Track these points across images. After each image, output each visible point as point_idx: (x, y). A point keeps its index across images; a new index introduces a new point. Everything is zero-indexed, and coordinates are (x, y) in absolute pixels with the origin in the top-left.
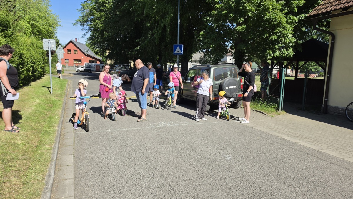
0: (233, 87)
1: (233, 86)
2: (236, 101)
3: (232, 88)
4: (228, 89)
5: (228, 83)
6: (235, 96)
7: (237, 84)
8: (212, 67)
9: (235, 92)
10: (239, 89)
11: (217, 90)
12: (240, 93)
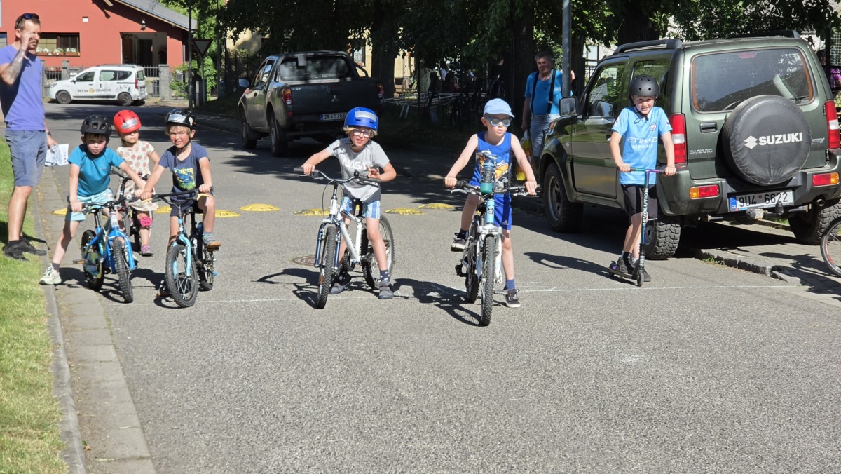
0: (778, 139)
1: (780, 136)
2: (805, 208)
3: (778, 142)
4: (758, 148)
5: (755, 121)
6: (797, 180)
7: (804, 123)
8: (685, 50)
9: (789, 161)
10: (817, 148)
11: (710, 151)
12: (827, 168)
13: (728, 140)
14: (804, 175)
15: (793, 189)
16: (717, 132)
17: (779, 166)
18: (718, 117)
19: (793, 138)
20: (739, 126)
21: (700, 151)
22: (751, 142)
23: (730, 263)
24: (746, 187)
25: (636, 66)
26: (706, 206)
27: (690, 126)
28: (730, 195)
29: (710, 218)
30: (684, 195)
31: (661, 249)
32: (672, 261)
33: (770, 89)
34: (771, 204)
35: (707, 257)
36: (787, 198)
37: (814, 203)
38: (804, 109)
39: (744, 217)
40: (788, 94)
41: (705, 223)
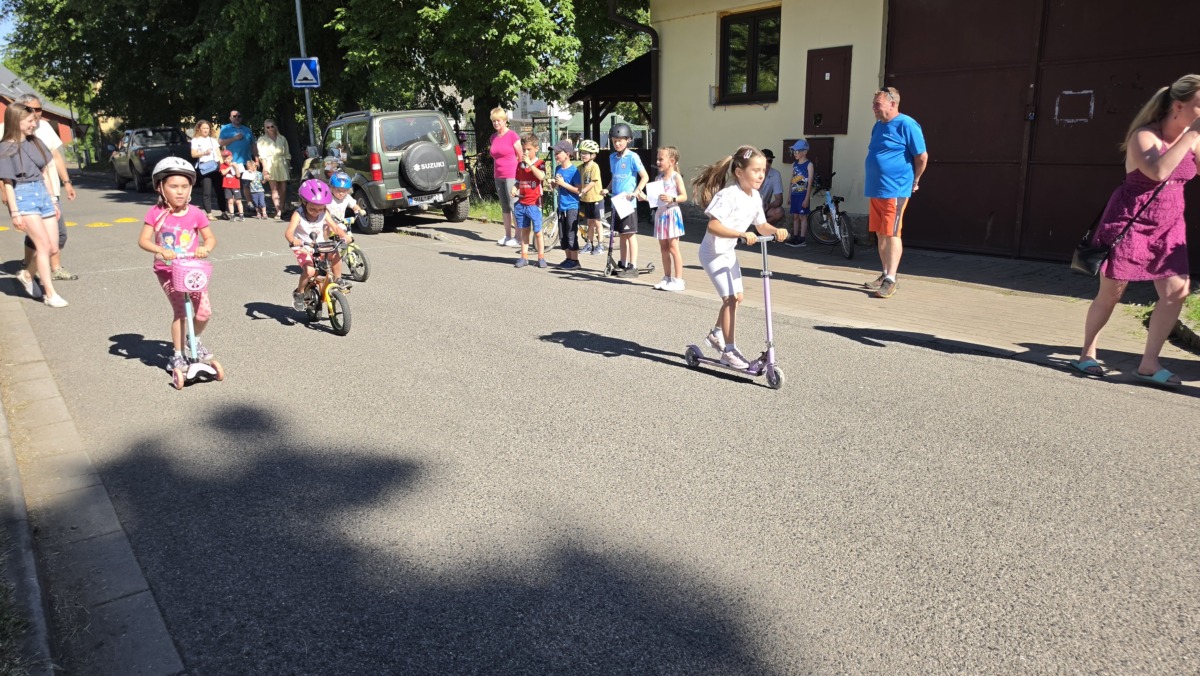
0: (431, 166)
1: (432, 164)
4: (421, 170)
5: (418, 156)
6: (444, 188)
7: (444, 157)
8: (376, 117)
9: (439, 178)
10: (452, 170)
11: (396, 173)
12: (459, 181)
13: (404, 167)
14: (447, 185)
15: (442, 192)
16: (398, 163)
17: (433, 180)
18: (398, 154)
19: (440, 165)
20: (410, 159)
21: (390, 173)
22: (417, 168)
23: (413, 234)
24: (417, 192)
25: (350, 126)
26: (397, 204)
27: (382, 159)
28: (409, 197)
29: (399, 210)
30: (384, 197)
31: (373, 228)
32: (381, 235)
33: (425, 139)
34: (431, 201)
35: (400, 231)
36: (439, 198)
37: (454, 199)
38: (444, 149)
39: (417, 209)
40: (435, 142)
41: (396, 213)
